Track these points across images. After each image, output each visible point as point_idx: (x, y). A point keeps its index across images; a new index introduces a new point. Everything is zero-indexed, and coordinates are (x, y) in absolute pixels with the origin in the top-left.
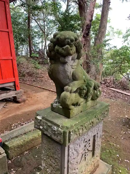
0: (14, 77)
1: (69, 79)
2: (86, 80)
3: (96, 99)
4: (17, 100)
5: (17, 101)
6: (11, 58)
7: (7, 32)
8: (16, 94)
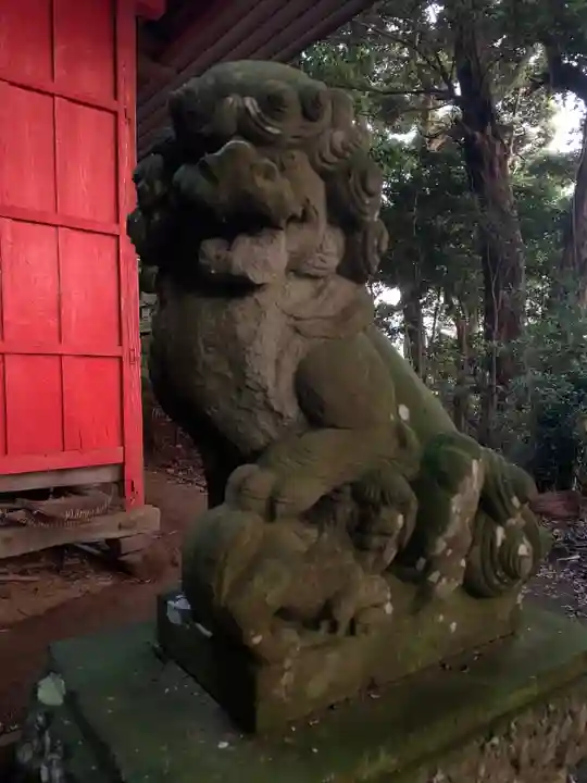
0: (123, 445)
1: (271, 410)
2: (413, 438)
3: (500, 593)
4: (123, 558)
5: (123, 562)
6: (117, 352)
7: (108, 238)
8: (120, 527)
